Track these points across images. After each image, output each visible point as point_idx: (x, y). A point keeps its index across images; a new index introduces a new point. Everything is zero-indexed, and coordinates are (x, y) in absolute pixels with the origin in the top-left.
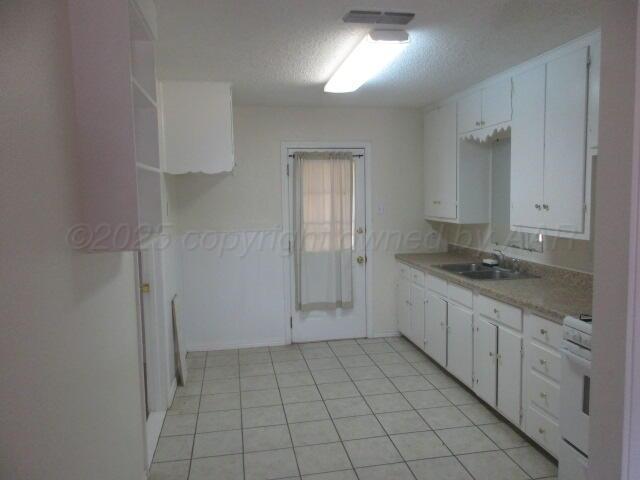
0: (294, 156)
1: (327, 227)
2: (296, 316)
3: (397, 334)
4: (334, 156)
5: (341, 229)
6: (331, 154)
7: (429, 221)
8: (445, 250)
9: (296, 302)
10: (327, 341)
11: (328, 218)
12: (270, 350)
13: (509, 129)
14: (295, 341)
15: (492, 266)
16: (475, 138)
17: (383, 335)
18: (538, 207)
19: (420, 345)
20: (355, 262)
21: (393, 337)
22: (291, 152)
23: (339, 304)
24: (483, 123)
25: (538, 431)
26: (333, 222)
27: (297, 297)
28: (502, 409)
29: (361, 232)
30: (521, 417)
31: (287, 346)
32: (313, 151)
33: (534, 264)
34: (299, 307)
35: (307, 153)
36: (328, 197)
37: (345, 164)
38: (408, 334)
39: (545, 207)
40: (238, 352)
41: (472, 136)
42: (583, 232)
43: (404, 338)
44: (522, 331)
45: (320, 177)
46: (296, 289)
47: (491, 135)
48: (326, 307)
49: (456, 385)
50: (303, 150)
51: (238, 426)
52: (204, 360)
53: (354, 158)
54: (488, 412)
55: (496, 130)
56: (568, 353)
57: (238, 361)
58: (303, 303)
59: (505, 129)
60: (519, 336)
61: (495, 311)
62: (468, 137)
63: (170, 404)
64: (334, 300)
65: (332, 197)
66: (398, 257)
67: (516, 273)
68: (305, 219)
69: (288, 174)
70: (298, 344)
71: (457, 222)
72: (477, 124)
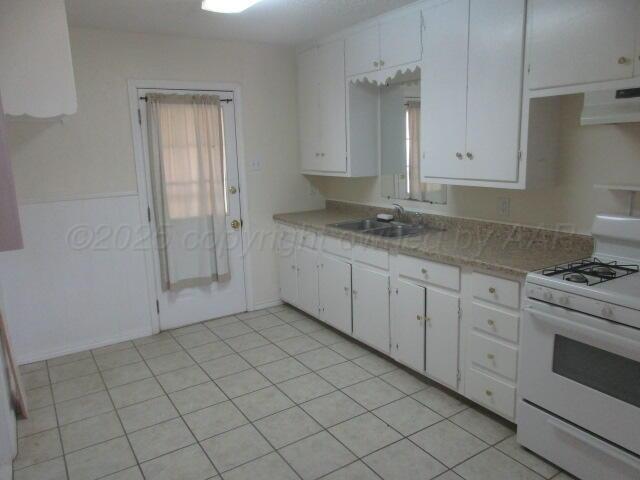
0: (146, 99)
1: (195, 188)
2: (164, 298)
3: (280, 303)
4: (200, 100)
5: (212, 188)
6: (194, 97)
7: (307, 176)
8: (324, 206)
9: (162, 280)
10: (202, 323)
11: (195, 175)
12: (135, 345)
13: (418, 70)
14: (164, 327)
15: (388, 221)
16: (371, 81)
17: (264, 306)
18: (459, 156)
19: (314, 313)
20: (229, 226)
21: (275, 307)
22: (142, 93)
23: (216, 277)
24: (382, 63)
25: (484, 393)
26: (201, 182)
27: (162, 275)
28: (432, 373)
29: (234, 192)
30: (459, 380)
31: (154, 336)
32: (171, 92)
33: (438, 216)
34: (167, 286)
35: (165, 96)
36: (193, 152)
37: (212, 110)
38: (293, 302)
39: (470, 155)
40: (92, 354)
41: (366, 79)
42: (517, 182)
43: (287, 305)
44: (459, 291)
45: (180, 126)
46: (161, 265)
47: (392, 77)
48: (200, 283)
49: (365, 352)
50: (158, 92)
51: (134, 462)
52: (45, 373)
53: (222, 103)
54: (412, 378)
55: (399, 72)
56: (533, 311)
57: (96, 366)
58: (172, 281)
59: (413, 69)
60: (456, 296)
61: (424, 271)
62: (361, 80)
63: (15, 451)
64: (209, 273)
65: (199, 152)
66: (276, 218)
67: (420, 227)
68: (167, 180)
69: (140, 122)
70: (168, 331)
71: (348, 175)
72: (376, 64)
